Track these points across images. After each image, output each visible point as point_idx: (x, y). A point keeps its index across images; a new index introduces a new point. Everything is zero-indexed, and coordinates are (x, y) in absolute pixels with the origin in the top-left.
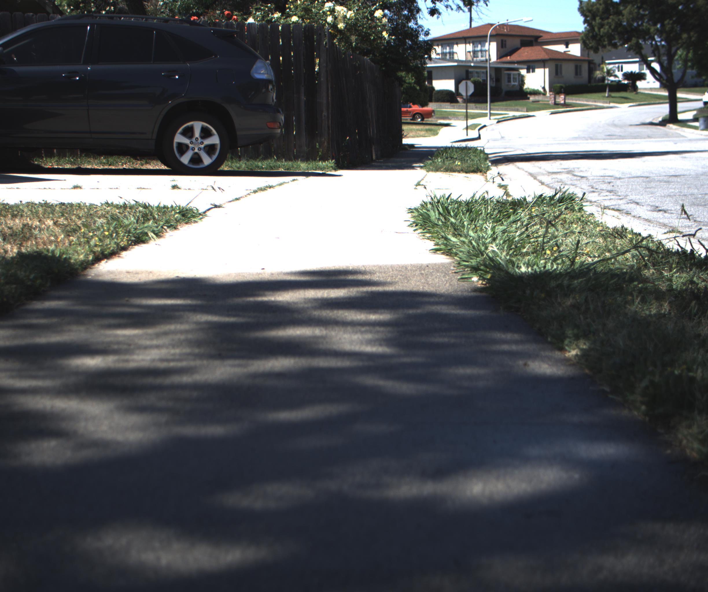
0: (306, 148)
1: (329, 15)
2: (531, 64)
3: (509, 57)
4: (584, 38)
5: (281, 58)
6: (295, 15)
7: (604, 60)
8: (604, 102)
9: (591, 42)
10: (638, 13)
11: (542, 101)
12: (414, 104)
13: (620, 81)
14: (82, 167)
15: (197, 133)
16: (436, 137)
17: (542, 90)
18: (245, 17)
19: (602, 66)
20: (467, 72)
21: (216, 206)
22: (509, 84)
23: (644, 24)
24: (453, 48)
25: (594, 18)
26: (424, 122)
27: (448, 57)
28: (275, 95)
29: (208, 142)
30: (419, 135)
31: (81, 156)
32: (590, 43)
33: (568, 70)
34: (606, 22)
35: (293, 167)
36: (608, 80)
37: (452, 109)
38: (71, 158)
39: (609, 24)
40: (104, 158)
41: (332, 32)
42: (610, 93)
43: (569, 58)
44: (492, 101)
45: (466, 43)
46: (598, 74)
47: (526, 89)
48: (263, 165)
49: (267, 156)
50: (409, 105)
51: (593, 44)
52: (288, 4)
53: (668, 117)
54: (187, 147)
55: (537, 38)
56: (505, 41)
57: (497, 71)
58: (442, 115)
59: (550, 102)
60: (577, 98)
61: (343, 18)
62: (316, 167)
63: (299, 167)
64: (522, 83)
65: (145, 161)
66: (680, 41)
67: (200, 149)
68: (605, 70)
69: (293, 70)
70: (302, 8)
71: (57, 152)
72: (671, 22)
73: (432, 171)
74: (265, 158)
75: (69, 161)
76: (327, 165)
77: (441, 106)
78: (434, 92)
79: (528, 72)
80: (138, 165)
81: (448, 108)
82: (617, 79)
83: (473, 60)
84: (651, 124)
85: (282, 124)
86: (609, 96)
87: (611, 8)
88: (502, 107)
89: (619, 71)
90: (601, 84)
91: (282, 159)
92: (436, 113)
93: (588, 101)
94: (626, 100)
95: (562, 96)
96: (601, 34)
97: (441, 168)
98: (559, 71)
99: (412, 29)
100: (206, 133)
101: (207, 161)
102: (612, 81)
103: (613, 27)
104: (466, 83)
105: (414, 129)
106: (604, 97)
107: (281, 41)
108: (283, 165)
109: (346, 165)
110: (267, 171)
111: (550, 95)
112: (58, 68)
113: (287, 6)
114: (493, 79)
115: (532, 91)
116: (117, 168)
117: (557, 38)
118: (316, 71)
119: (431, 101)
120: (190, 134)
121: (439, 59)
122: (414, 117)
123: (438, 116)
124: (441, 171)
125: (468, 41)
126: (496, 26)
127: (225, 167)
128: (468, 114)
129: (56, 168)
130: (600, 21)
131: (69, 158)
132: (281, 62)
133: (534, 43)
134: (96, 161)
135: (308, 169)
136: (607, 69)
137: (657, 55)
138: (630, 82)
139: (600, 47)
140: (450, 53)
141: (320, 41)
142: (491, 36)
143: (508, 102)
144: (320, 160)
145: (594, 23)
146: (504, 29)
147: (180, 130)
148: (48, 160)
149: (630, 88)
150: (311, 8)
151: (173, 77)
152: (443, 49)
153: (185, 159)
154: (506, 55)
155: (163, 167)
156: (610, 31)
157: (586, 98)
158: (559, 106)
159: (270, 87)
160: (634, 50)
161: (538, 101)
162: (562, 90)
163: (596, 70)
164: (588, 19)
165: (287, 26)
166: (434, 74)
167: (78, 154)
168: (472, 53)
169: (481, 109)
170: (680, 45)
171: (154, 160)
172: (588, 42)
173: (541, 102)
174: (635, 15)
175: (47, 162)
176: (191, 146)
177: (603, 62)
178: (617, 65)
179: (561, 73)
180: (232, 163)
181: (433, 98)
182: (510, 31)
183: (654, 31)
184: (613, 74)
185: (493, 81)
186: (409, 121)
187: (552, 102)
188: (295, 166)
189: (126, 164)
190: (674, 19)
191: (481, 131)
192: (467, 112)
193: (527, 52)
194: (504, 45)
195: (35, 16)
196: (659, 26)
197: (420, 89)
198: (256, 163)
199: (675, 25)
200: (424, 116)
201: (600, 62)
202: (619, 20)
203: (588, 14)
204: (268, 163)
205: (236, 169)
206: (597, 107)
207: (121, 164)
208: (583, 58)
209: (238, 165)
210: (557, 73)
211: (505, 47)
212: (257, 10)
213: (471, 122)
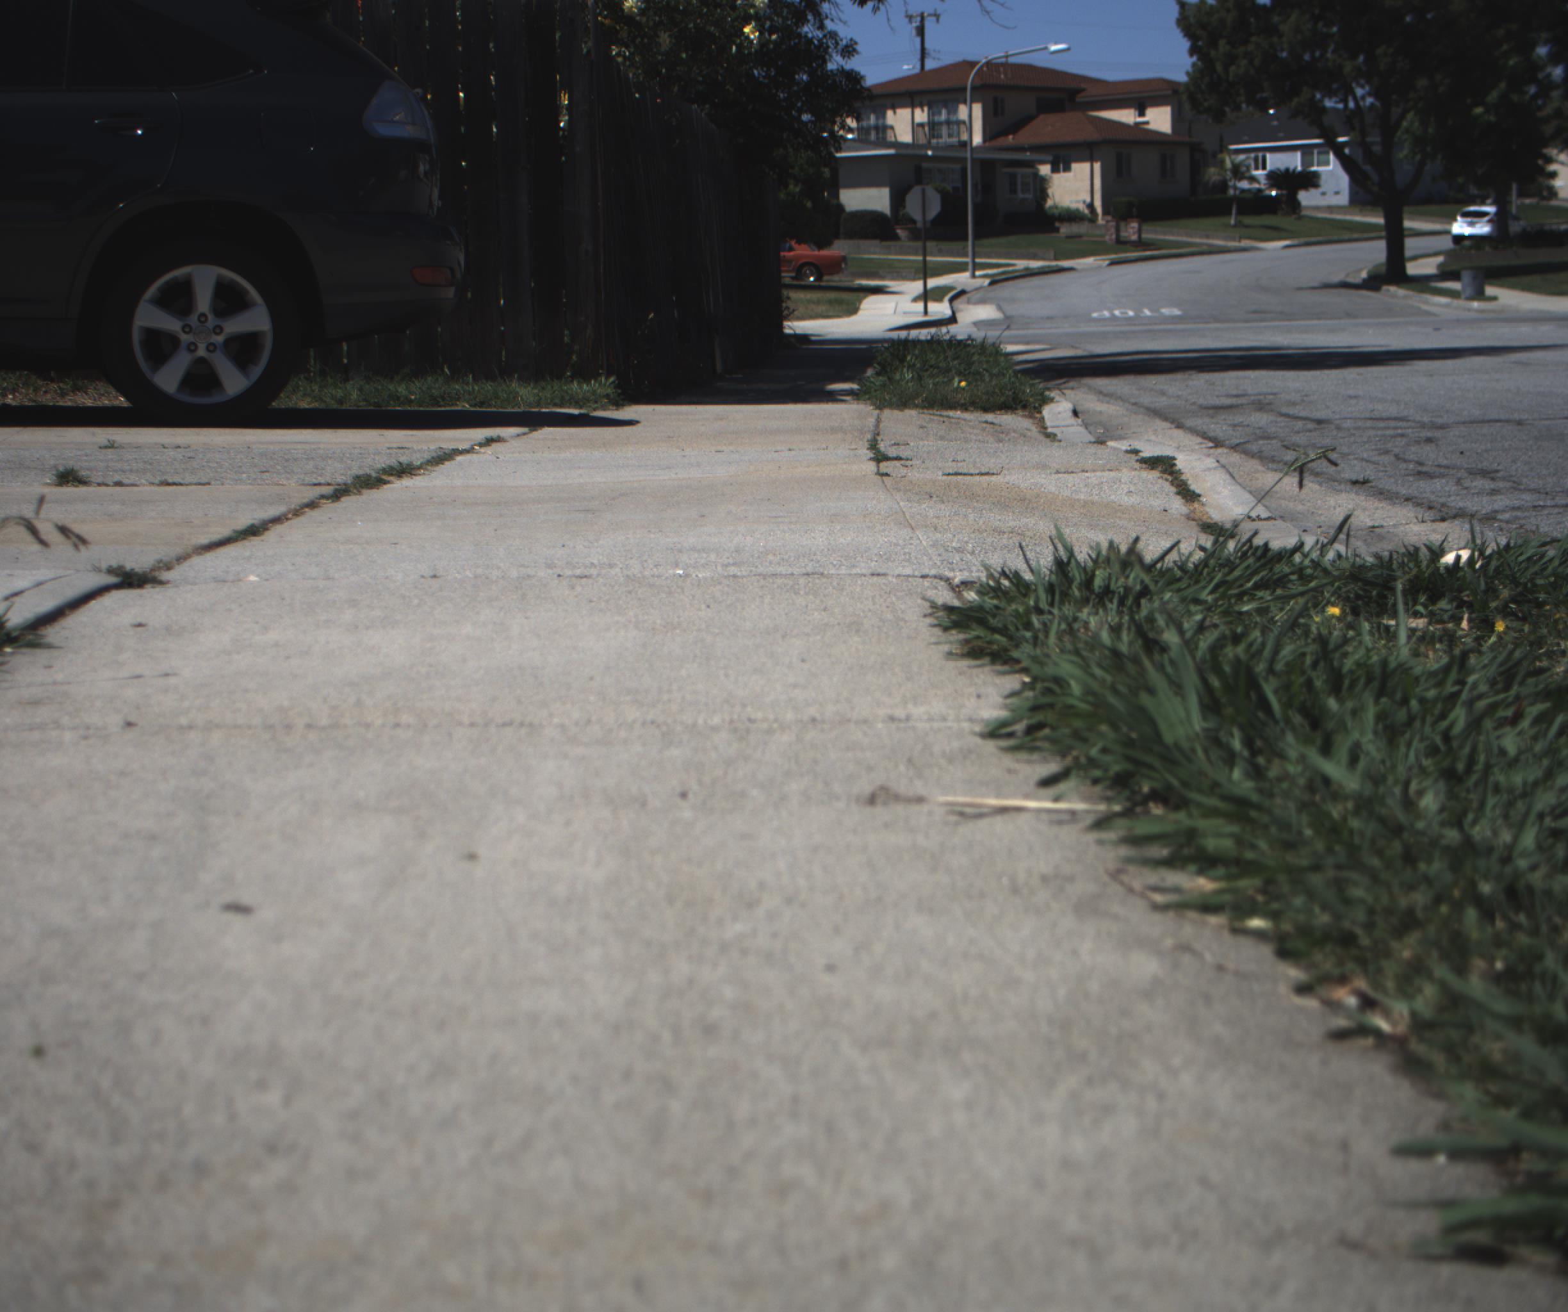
0: (533, 343)
2: (1063, 153)
3: (1011, 137)
4: (1191, 88)
5: (461, 95)
7: (1226, 143)
8: (1226, 239)
9: (1207, 95)
10: (1314, 31)
11: (1089, 235)
12: (799, 242)
13: (1260, 191)
15: (203, 301)
16: (854, 317)
17: (1086, 211)
19: (1220, 156)
20: (918, 170)
22: (1013, 196)
23: (1329, 56)
24: (884, 116)
25: (1213, 43)
26: (823, 284)
27: (873, 136)
28: (436, 189)
29: (236, 325)
30: (812, 314)
32: (1206, 100)
33: (1145, 166)
34: (1241, 50)
35: (497, 397)
36: (1235, 188)
37: (884, 254)
39: (1249, 57)
41: (607, 21)
42: (1240, 218)
43: (1148, 136)
44: (978, 236)
45: (913, 106)
46: (1212, 174)
47: (1051, 208)
48: (411, 393)
49: (424, 364)
50: (788, 245)
51: (1211, 101)
53: (1383, 270)
54: (174, 341)
55: (1073, 93)
56: (1003, 100)
57: (986, 167)
58: (863, 267)
59: (1107, 238)
60: (1166, 229)
62: (562, 398)
63: (513, 398)
64: (1043, 194)
66: (1410, 95)
67: (212, 348)
68: (1228, 164)
72: (1390, 51)
73: (891, 406)
74: (418, 373)
76: (594, 393)
77: (860, 247)
78: (844, 216)
79: (1055, 170)
81: (875, 253)
82: (1256, 186)
83: (929, 142)
84: (1345, 285)
85: (459, 274)
86: (1238, 225)
87: (1252, 20)
88: (998, 249)
89: (1258, 168)
90: (1218, 196)
91: (466, 374)
92: (849, 263)
93: (1191, 236)
94: (1276, 233)
95: (1135, 225)
96: (1231, 79)
97: (913, 398)
98: (1124, 167)
100: (229, 301)
101: (234, 382)
102: (1243, 191)
104: (924, 192)
105: (801, 301)
106: (1228, 226)
108: (467, 392)
109: (645, 391)
110: (421, 409)
111: (1107, 222)
114: (979, 185)
115: (1064, 213)
117: (1119, 94)
118: (563, 129)
119: (837, 236)
120: (181, 303)
121: (856, 141)
122: (800, 273)
123: (853, 270)
124: (916, 406)
125: (918, 100)
126: (981, 68)
128: (928, 266)
130: (1228, 48)
132: (461, 103)
133: (1067, 104)
135: (538, 404)
136: (1232, 162)
137: (1355, 129)
138: (1284, 192)
139: (1227, 110)
140: (877, 128)
141: (570, 45)
143: (1012, 239)
144: (573, 377)
145: (1213, 53)
146: (997, 73)
147: (152, 290)
149: (1283, 206)
151: (127, 133)
152: (862, 119)
153: (168, 379)
154: (1005, 133)
156: (1252, 72)
157: (1187, 228)
158: (1128, 247)
159: (423, 166)
161: (1079, 236)
162: (1135, 210)
163: (1207, 166)
164: (1200, 43)
166: (843, 176)
168: (927, 129)
169: (952, 254)
170: (1409, 103)
172: (1199, 96)
173: (1085, 239)
174: (1307, 34)
176: (184, 338)
177: (1223, 148)
178: (1252, 155)
179: (1129, 171)
181: (842, 231)
182: (1013, 78)
183: (1350, 71)
184: (1247, 175)
185: (979, 191)
186: (792, 281)
187: (1110, 237)
188: (503, 396)
190: (1397, 44)
191: (956, 304)
192: (925, 261)
193: (1052, 126)
194: (999, 110)
196: (1361, 59)
197: (814, 207)
199: (1400, 58)
200: (823, 269)
201: (1217, 148)
202: (1271, 46)
203: (1199, 32)
204: (425, 387)
205: (334, 406)
206: (1212, 249)
208: (1175, 137)
209: (340, 393)
210: (1120, 173)
211: (1003, 113)
213: (932, 283)
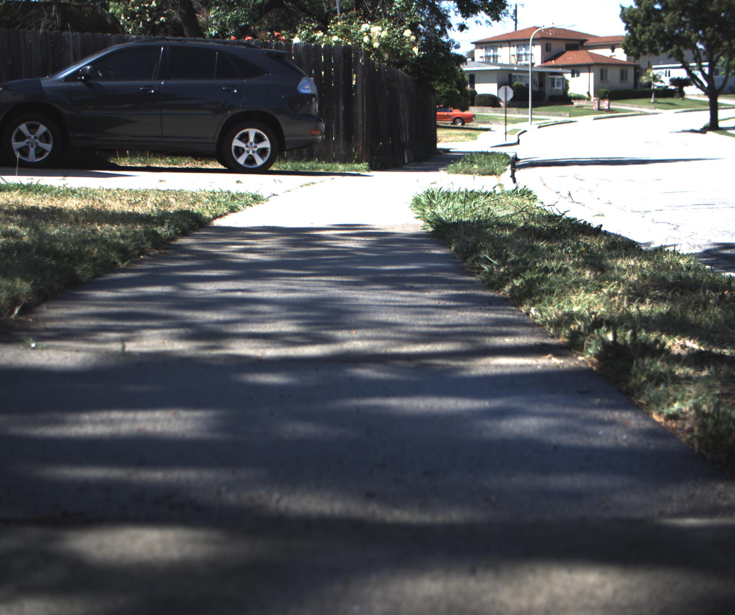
0: (343, 152)
1: (366, 36)
2: (576, 69)
3: (553, 61)
4: (625, 45)
5: (323, 73)
6: (336, 35)
7: (650, 65)
8: (649, 108)
9: (632, 48)
10: (680, 20)
11: (586, 106)
12: (454, 108)
13: (667, 87)
14: (151, 166)
15: (252, 138)
16: (475, 141)
17: (587, 96)
18: (292, 35)
19: (648, 71)
20: (510, 76)
21: (274, 195)
22: (553, 88)
23: (686, 31)
24: (497, 51)
25: (635, 25)
26: (465, 127)
27: (492, 60)
28: (317, 105)
29: (260, 146)
30: (458, 140)
31: (150, 156)
32: (631, 50)
33: (614, 75)
34: (647, 28)
35: (332, 168)
36: (654, 85)
37: (494, 113)
38: (141, 158)
39: (650, 31)
40: (170, 159)
41: (368, 50)
42: (656, 99)
43: (615, 62)
44: (533, 106)
45: (510, 46)
46: (644, 79)
47: (570, 94)
48: (306, 166)
49: (310, 158)
50: (450, 109)
51: (634, 50)
52: (329, 25)
53: (709, 125)
54: (243, 150)
55: (582, 42)
56: (550, 44)
57: (541, 75)
58: (483, 119)
60: (622, 104)
61: (377, 39)
62: (352, 169)
63: (337, 168)
64: (566, 87)
65: (204, 161)
66: (721, 49)
67: (253, 152)
68: (651, 75)
69: (333, 83)
70: (342, 30)
71: (129, 153)
72: (712, 29)
73: (453, 173)
74: (308, 160)
75: (139, 160)
76: (361, 167)
77: (483, 110)
78: (476, 96)
79: (573, 76)
80: (198, 165)
81: (490, 113)
82: (663, 85)
83: (517, 63)
84: (693, 131)
85: (323, 131)
86: (655, 102)
87: (653, 15)
88: (544, 112)
89: (666, 76)
90: (646, 89)
91: (323, 161)
92: (477, 117)
93: (633, 107)
94: (673, 106)
95: (607, 102)
96: (642, 40)
97: (460, 171)
98: (604, 76)
99: (444, 42)
100: (259, 139)
101: (260, 162)
102: (659, 87)
103: (654, 34)
104: (506, 89)
105: (454, 134)
106: (650, 103)
107: (323, 57)
108: (323, 167)
109: (378, 167)
110: (309, 171)
111: (594, 100)
112: (137, 82)
113: (329, 27)
114: (536, 83)
115: (576, 96)
116: (181, 167)
117: (603, 42)
118: (354, 85)
119: (473, 105)
120: (245, 139)
121: (482, 62)
122: (454, 122)
123: (479, 120)
124: (461, 173)
125: (512, 44)
126: (541, 30)
127: (273, 168)
128: (507, 119)
129: (129, 167)
130: (641, 27)
131: (139, 157)
132: (323, 76)
133: (580, 47)
134: (163, 161)
135: (345, 170)
136: (653, 74)
137: (698, 61)
138: (677, 87)
139: (641, 54)
140: (493, 56)
141: (357, 59)
142: (533, 39)
143: (551, 107)
144: (355, 163)
145: (635, 29)
146: (549, 33)
147: (238, 136)
148: (122, 159)
149: (677, 94)
150: (349, 29)
151: (232, 92)
152: (487, 52)
153: (241, 160)
154: (551, 59)
155: (221, 167)
156: (651, 38)
157: (631, 103)
158: (603, 112)
159: (314, 99)
160: (675, 57)
161: (582, 106)
162: (607, 95)
163: (642, 75)
164: (630, 25)
165: (328, 46)
166: (476, 78)
167: (147, 155)
168: (516, 57)
169: (523, 113)
170: (720, 53)
171: (212, 160)
172: (629, 48)
173: (585, 108)
174: (676, 21)
175: (121, 161)
176: (246, 149)
177: (650, 67)
178: (664, 71)
179: (606, 79)
180: (279, 164)
181: (475, 102)
182: (555, 34)
183: (695, 38)
184: (659, 80)
185: (536, 85)
186: (450, 125)
187: (595, 107)
188: (334, 168)
189: (188, 163)
190: (716, 26)
191: (521, 137)
192: (506, 117)
193: (572, 56)
194: (549, 49)
195: (113, 36)
196: (700, 32)
197: (461, 93)
198: (300, 164)
199: (716, 33)
200: (464, 120)
201: (647, 66)
202: (660, 27)
203: (629, 20)
204: (310, 165)
205: (283, 169)
206: (641, 113)
207: (184, 163)
208: (629, 63)
209: (285, 166)
210: (602, 78)
211: (550, 51)
212: (302, 29)
213: (510, 127)
